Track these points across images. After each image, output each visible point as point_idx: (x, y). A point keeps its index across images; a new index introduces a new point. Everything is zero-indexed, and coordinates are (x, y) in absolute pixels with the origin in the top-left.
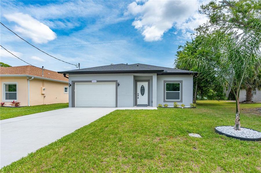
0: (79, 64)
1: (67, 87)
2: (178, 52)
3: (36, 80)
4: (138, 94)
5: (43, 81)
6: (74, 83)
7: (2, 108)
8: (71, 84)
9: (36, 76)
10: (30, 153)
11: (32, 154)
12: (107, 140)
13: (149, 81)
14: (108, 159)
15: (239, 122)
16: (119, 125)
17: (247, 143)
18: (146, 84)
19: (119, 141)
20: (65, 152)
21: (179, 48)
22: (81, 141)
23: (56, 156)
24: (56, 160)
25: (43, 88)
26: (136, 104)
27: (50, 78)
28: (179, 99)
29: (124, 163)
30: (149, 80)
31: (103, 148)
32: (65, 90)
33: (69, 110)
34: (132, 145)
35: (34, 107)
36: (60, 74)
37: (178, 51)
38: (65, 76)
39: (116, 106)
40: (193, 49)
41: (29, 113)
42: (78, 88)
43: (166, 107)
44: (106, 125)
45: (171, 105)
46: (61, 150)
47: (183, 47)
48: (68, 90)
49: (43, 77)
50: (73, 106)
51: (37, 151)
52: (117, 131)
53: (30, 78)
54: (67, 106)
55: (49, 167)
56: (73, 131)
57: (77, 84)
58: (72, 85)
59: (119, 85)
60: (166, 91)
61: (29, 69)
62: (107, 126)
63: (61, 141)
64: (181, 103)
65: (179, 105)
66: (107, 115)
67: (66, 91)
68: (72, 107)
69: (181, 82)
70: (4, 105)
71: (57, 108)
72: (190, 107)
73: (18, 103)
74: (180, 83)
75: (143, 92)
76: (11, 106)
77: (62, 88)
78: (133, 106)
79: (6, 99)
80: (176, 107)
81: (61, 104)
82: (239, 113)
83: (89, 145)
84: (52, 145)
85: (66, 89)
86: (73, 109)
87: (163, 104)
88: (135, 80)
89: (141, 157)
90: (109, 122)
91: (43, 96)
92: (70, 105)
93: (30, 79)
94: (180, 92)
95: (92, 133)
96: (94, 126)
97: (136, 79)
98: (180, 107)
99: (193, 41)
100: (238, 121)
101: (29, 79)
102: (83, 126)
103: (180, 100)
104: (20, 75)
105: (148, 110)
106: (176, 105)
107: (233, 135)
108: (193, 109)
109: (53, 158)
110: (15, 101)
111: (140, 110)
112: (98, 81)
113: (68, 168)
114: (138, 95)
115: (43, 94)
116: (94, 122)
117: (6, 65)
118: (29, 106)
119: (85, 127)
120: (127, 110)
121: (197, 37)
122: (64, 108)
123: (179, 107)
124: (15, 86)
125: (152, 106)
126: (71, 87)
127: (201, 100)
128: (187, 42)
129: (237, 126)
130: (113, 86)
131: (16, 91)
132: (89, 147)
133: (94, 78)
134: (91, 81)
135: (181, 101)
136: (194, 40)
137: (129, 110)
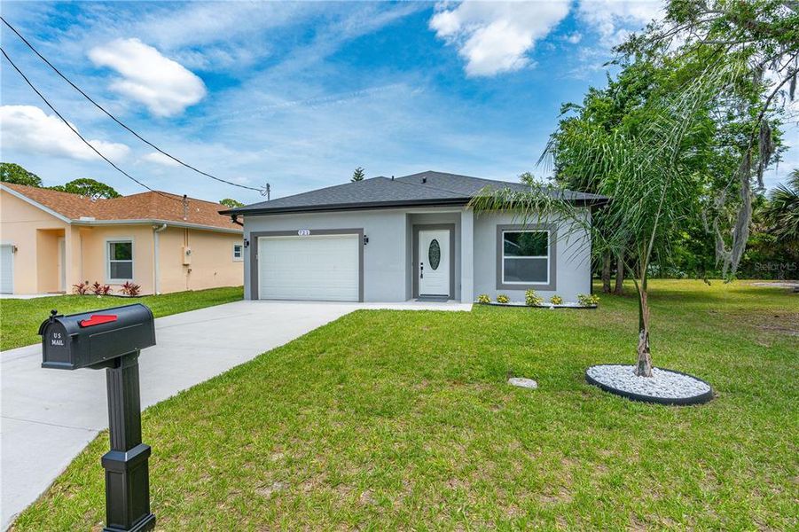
0: (268, 186)
1: (241, 243)
2: (563, 122)
3: (172, 230)
4: (420, 266)
5: (187, 231)
6: (256, 238)
7: (106, 298)
8: (249, 240)
9: (171, 221)
10: (181, 390)
11: (184, 392)
12: (317, 377)
13: (453, 228)
14: (310, 411)
15: (647, 354)
16: (351, 349)
17: (635, 406)
18: (443, 237)
19: (340, 383)
20: (237, 394)
21: (563, 113)
22: (266, 378)
23: (222, 398)
24: (223, 404)
25: (187, 249)
26: (414, 293)
27: (200, 223)
28: (546, 281)
29: (336, 419)
30: (453, 225)
31: (304, 393)
32: (234, 252)
33: (245, 306)
34: (363, 391)
35: (167, 296)
36: (223, 216)
37: (564, 117)
38: (235, 221)
39: (361, 300)
40: (611, 112)
41: (161, 313)
42: (266, 249)
43: (503, 304)
44: (321, 349)
45: (518, 298)
46: (230, 391)
47: (577, 107)
48: (242, 251)
49: (186, 222)
50: (255, 297)
51: (191, 389)
52: (341, 363)
53: (160, 226)
54: (239, 296)
55: (213, 413)
56: (251, 357)
57: (264, 240)
58: (252, 244)
59: (367, 240)
60: (504, 257)
61: (155, 203)
62: (324, 351)
63: (229, 375)
64: (550, 294)
65: (544, 298)
66: (331, 324)
67: (237, 255)
68: (252, 299)
69: (553, 227)
70: (109, 292)
71: (219, 300)
72: (578, 305)
73: (137, 288)
74: (549, 232)
75: (435, 261)
76: (121, 294)
77: (229, 246)
78: (407, 300)
79: (112, 278)
80: (532, 305)
81: (226, 288)
82: (646, 331)
83: (279, 386)
84: (213, 380)
85: (237, 249)
86: (255, 304)
87: (493, 295)
88: (414, 226)
89: (370, 412)
90: (330, 341)
91: (186, 269)
92: (247, 292)
93: (160, 229)
94: (548, 257)
95: (290, 363)
96: (296, 348)
97: (415, 223)
98: (546, 305)
99: (613, 86)
100: (644, 352)
101: (157, 228)
102: (271, 349)
103: (548, 283)
104: (138, 221)
105: (442, 313)
106: (532, 298)
107: (619, 387)
108: (587, 311)
109: (218, 401)
110: (130, 281)
111: (420, 311)
112: (313, 232)
113: (242, 417)
114: (422, 268)
115: (187, 265)
116: (298, 339)
117: (100, 184)
118: (158, 293)
119: (278, 351)
120: (386, 311)
121: (627, 71)
122: (235, 301)
123: (542, 304)
124: (129, 245)
125: (460, 301)
126: (249, 247)
127: (657, 277)
128: (592, 90)
129: (642, 364)
130: (353, 243)
131: (131, 259)
132: (280, 388)
133: (303, 224)
134: (295, 233)
135: (553, 287)
136: (616, 81)
137: (390, 311)
